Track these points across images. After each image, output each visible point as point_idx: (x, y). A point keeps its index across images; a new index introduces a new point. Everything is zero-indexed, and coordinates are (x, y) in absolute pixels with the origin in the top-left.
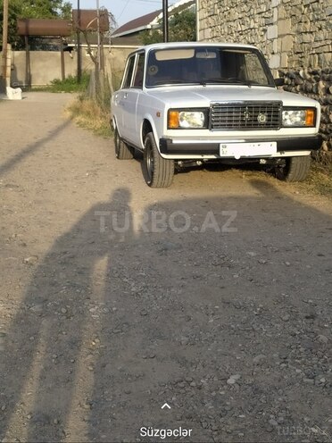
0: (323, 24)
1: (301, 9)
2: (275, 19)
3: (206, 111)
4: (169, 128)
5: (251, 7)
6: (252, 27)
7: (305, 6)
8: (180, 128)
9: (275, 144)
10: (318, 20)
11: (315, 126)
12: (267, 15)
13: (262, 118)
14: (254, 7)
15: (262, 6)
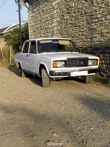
0: (70, 35)
1: (63, 32)
2: (55, 34)
3: (65, 61)
4: (53, 67)
5: (47, 30)
6: (48, 35)
7: (64, 31)
8: (57, 67)
9: (87, 71)
10: (68, 34)
11: (97, 65)
12: (53, 32)
13: (82, 63)
14: (48, 30)
15: (51, 30)
